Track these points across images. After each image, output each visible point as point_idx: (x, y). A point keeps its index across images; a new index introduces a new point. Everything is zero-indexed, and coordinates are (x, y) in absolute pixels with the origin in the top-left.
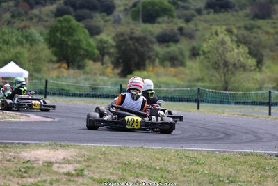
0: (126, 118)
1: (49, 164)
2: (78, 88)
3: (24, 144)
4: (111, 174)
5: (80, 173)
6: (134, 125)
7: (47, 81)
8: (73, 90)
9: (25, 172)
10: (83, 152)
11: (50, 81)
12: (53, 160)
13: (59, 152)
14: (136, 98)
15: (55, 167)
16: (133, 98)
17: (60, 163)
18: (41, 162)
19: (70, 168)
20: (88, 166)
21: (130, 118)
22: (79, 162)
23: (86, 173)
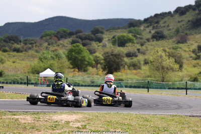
0: (103, 98)
1: (68, 122)
2: (84, 82)
3: (54, 112)
4: (101, 127)
5: (84, 127)
6: (108, 102)
7: (67, 79)
8: (81, 83)
9: (55, 127)
10: (86, 116)
11: (69, 78)
12: (70, 120)
13: (73, 116)
14: (110, 86)
15: (71, 124)
16: (108, 87)
17: (74, 122)
18: (63, 122)
19: (79, 125)
20: (89, 123)
21: (105, 98)
22: (84, 121)
23: (87, 127)
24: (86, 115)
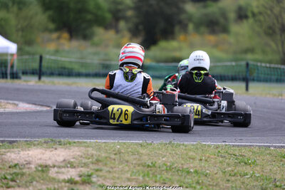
0: (110, 108)
1: (44, 168)
2: (83, 65)
3: (11, 142)
4: (129, 180)
5: (86, 180)
7: (41, 58)
8: (77, 68)
9: (13, 180)
10: (91, 151)
11: (47, 57)
12: (50, 163)
13: (58, 152)
15: (52, 173)
17: (59, 167)
18: (33, 166)
19: (72, 173)
20: (97, 170)
21: (116, 107)
22: (86, 165)
23: (94, 179)
24: (90, 149)
